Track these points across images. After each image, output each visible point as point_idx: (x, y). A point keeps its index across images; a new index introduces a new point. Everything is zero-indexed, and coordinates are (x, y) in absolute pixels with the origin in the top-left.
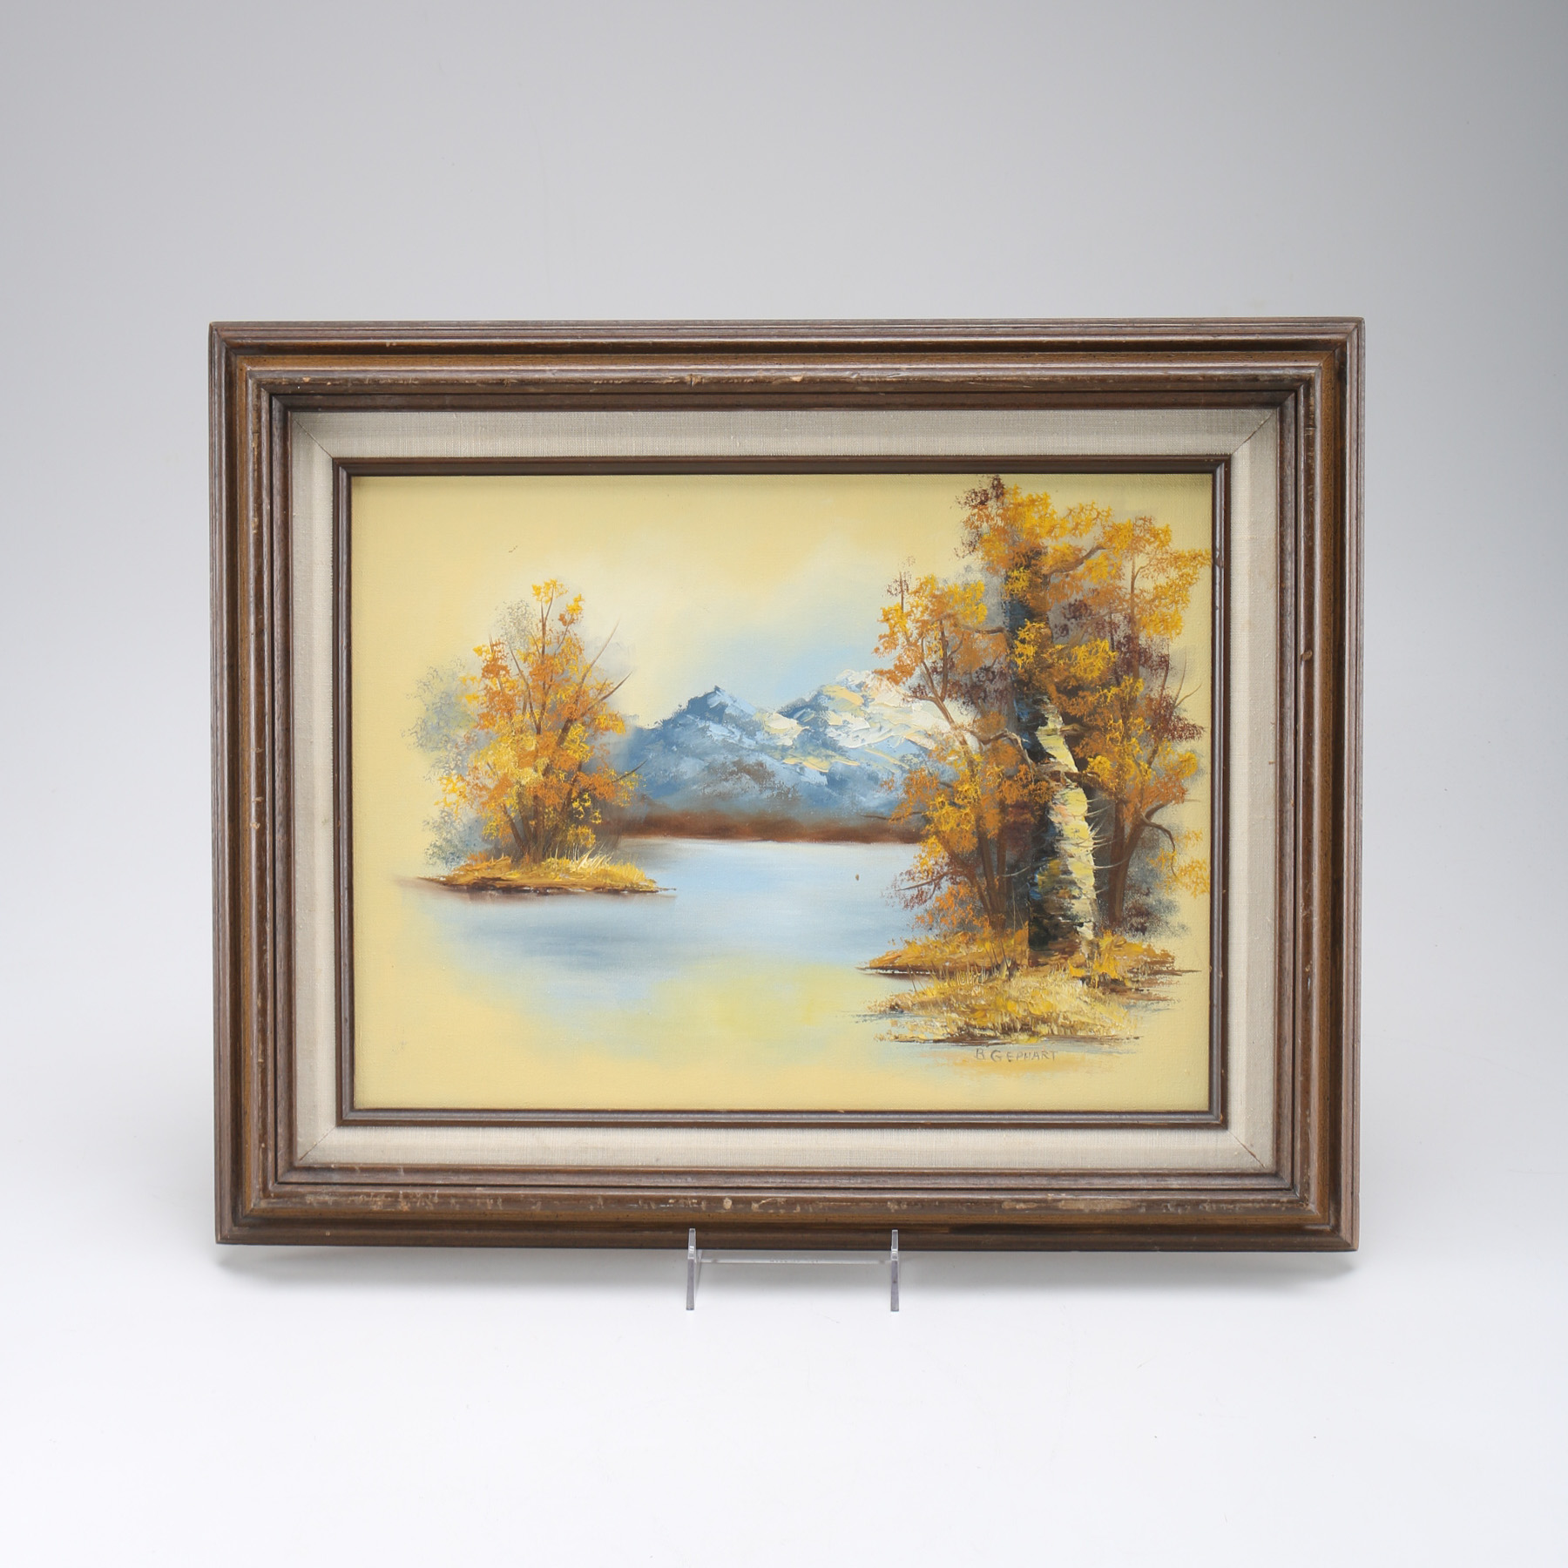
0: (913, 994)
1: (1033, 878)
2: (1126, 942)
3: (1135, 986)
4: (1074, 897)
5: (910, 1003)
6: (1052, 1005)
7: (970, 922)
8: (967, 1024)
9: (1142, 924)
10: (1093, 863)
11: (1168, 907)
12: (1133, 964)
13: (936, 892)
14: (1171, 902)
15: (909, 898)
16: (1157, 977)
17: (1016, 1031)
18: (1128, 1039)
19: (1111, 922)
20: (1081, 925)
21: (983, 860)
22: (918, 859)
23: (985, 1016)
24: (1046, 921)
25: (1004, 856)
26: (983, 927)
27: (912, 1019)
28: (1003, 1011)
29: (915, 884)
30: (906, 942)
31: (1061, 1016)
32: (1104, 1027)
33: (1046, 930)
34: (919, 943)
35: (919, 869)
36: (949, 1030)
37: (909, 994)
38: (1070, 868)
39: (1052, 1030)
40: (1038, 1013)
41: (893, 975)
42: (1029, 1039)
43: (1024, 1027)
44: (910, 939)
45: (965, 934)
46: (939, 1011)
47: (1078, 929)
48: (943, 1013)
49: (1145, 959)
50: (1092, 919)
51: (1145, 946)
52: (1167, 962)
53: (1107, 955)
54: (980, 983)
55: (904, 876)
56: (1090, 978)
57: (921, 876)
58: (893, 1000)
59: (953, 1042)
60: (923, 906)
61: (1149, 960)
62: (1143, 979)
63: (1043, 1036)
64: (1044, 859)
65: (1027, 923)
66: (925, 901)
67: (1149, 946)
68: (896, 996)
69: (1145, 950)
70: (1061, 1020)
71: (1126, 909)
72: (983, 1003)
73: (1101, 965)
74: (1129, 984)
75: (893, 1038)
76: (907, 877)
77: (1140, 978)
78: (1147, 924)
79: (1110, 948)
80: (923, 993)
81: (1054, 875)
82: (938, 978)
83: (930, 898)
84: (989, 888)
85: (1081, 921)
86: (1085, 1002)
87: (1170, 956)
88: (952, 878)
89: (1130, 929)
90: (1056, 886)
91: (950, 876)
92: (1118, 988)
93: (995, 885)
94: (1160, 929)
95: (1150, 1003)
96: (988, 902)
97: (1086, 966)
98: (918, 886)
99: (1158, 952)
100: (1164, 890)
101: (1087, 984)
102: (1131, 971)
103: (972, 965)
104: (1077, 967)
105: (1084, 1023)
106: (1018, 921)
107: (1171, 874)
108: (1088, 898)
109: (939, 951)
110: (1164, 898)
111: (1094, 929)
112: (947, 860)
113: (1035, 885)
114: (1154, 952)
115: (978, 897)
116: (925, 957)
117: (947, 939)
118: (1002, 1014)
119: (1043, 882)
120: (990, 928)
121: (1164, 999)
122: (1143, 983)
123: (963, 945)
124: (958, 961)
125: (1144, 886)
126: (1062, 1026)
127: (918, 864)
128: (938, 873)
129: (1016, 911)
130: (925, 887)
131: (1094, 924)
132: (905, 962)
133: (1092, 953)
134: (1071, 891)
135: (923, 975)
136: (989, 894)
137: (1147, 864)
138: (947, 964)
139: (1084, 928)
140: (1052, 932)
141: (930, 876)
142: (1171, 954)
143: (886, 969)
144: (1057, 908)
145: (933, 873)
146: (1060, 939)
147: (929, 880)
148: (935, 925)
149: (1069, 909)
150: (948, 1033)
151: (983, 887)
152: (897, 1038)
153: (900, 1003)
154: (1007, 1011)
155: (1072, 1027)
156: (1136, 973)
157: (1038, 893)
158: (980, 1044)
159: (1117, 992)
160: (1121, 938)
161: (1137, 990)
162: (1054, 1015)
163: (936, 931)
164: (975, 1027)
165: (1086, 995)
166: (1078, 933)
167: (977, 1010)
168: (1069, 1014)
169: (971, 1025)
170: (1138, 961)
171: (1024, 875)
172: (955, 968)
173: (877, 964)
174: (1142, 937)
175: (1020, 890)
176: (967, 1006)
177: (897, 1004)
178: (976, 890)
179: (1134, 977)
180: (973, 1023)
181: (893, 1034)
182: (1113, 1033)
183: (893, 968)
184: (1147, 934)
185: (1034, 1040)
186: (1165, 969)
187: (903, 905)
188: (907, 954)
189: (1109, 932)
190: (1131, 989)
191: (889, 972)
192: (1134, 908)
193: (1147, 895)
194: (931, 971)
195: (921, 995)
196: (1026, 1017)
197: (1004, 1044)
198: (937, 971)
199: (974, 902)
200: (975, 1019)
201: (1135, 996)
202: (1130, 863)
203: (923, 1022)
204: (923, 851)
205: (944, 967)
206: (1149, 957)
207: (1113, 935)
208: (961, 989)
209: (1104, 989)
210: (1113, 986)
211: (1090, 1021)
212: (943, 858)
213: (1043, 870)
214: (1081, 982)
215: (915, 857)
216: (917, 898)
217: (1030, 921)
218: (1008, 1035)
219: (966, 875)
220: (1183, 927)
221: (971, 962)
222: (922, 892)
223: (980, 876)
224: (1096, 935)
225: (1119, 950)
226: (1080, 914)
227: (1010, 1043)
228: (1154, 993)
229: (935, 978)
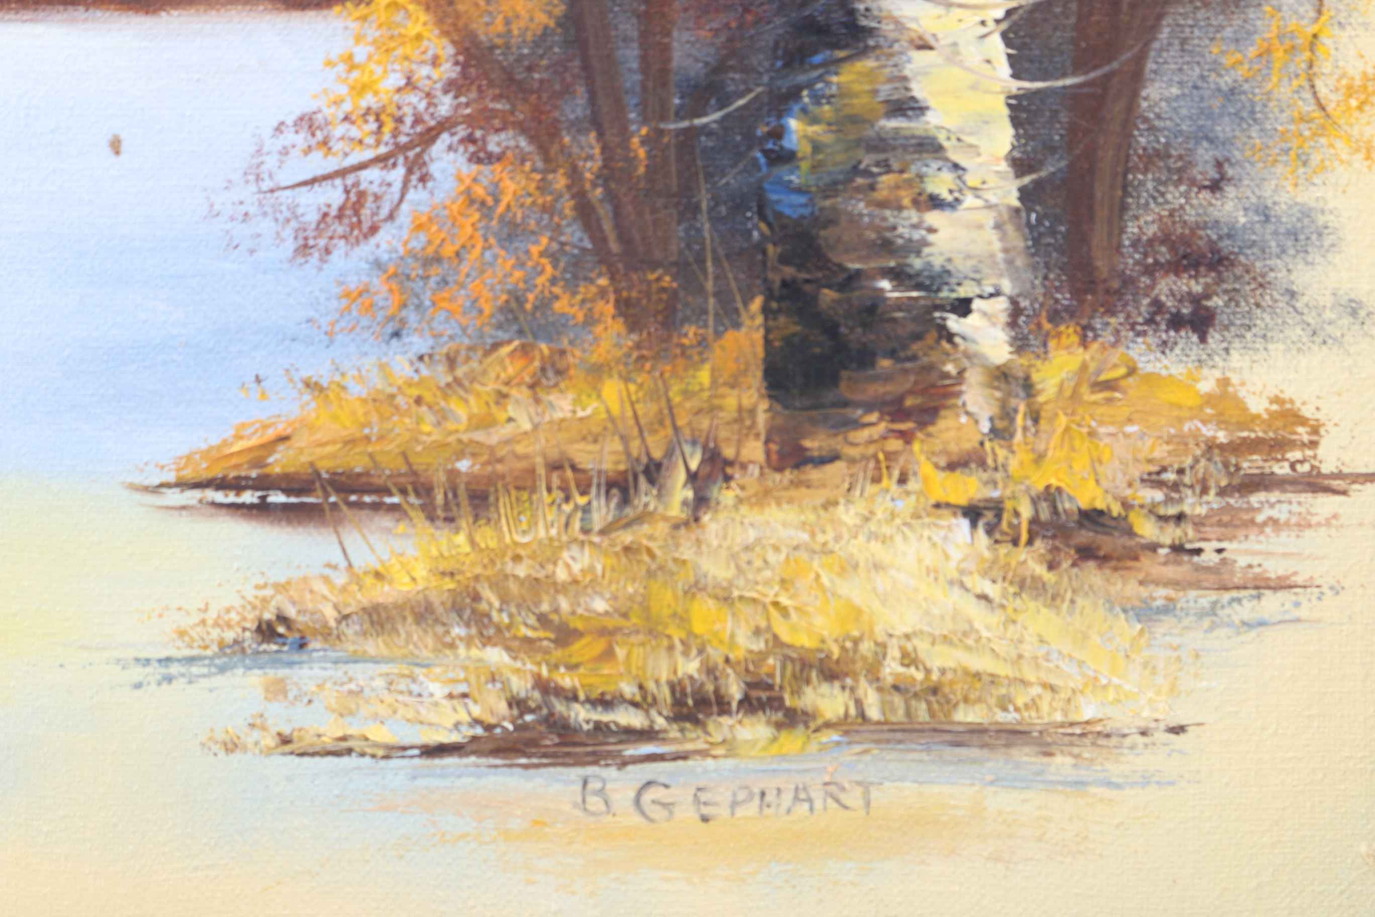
0: (340, 579)
1: (778, 133)
2: (1132, 371)
3: (1170, 534)
4: (936, 203)
5: (330, 614)
6: (858, 612)
7: (544, 304)
8: (544, 686)
9: (1196, 300)
10: (1004, 69)
11: (1293, 234)
12: (1161, 452)
13: (411, 195)
14: (1306, 213)
15: (312, 217)
16: (1255, 499)
17: (722, 706)
18: (1144, 733)
19: (1078, 294)
20: (963, 307)
21: (586, 67)
22: (342, 67)
23: (608, 654)
24: (828, 295)
25: (666, 49)
26: (590, 321)
27: (338, 673)
28: (677, 635)
29: (332, 164)
30: (307, 384)
31: (894, 652)
32: (1052, 689)
33: (831, 330)
34: (356, 390)
35: (347, 107)
36: (476, 711)
37: (326, 579)
38: (919, 90)
39: (859, 703)
40: (805, 641)
41: (262, 510)
42: (775, 739)
43: (754, 694)
44: (322, 372)
45: (525, 351)
46: (438, 638)
47: (953, 323)
48: (452, 646)
49: (1208, 431)
50: (1007, 286)
51: (1207, 385)
52: (1292, 444)
53: (1063, 420)
54: (586, 531)
55: (289, 137)
56: (997, 508)
57: (355, 132)
58: (265, 601)
59: (496, 752)
60: (366, 249)
61: (1222, 437)
62: (1202, 510)
63: (828, 725)
64: (818, 59)
65: (757, 304)
66: (374, 229)
67: (1224, 383)
68: (280, 588)
69: (1209, 400)
70: (892, 668)
71: (1135, 244)
72: (600, 605)
73: (1039, 458)
74: (1147, 529)
75: (270, 741)
76: (301, 139)
77: (1192, 505)
78: (1217, 302)
79: (1075, 396)
80: (378, 575)
81: (855, 120)
82: (432, 518)
83: (391, 217)
84: (607, 175)
85: (963, 292)
86: (983, 597)
87: (1303, 421)
88: (470, 139)
89: (1150, 321)
90: (867, 160)
91: (462, 131)
92: (1107, 543)
93: (631, 161)
94: (1263, 319)
95: (1226, 596)
96: (607, 226)
97: (982, 464)
98: (342, 173)
99: (1258, 406)
100: (1279, 169)
101: (989, 532)
102: (1154, 480)
103: (555, 466)
104: (951, 467)
105: (977, 676)
106: (724, 297)
107: (1308, 107)
108: (989, 206)
109: (429, 418)
110: (1283, 198)
111: (1013, 324)
112: (448, 70)
113: (787, 157)
114: (1241, 405)
115: (567, 205)
116: (381, 438)
117: (460, 372)
118: (671, 648)
119: (817, 147)
120: (619, 326)
121: (1282, 585)
122: (1199, 523)
123: (520, 394)
124: (501, 453)
125: (1204, 155)
126: (896, 688)
127: (343, 90)
128: (418, 120)
129: (716, 261)
130: (371, 177)
131: (1014, 301)
132: (305, 459)
133: (1007, 414)
134: (921, 177)
135: (376, 507)
136: (611, 197)
137: (1216, 67)
138: (464, 465)
139: (973, 320)
140: (855, 335)
141: (387, 136)
142: (1308, 412)
143: (237, 485)
144: (871, 245)
145: (400, 120)
146: (885, 363)
147: (383, 150)
148: (412, 317)
149: (917, 247)
150: (477, 722)
151: (590, 168)
152: (285, 740)
153: (291, 612)
154: (690, 633)
155: (935, 690)
156: (1175, 487)
157: (799, 191)
158: (595, 759)
159: (1104, 560)
160: (1115, 356)
161: (1178, 549)
162: (866, 647)
163: (418, 343)
164: (575, 698)
165: (984, 574)
166: (950, 337)
167: (576, 634)
168: (922, 646)
169: (559, 691)
170: (1180, 442)
171: (747, 117)
172: (493, 479)
173: (204, 471)
174: (1196, 351)
175: (731, 179)
176: (543, 620)
177: (283, 619)
178: (560, 181)
179: (1168, 500)
180: (566, 680)
181: (274, 730)
182: (1088, 711)
183: (264, 483)
184: (1214, 338)
185: (792, 741)
186: (1282, 470)
187: (290, 245)
188: (312, 428)
189: (1069, 333)
190: (1153, 547)
191: (249, 497)
192: (1165, 238)
193: (1215, 187)
194: (403, 492)
195: (369, 580)
196: (762, 656)
197: (683, 757)
198: (424, 490)
199: (557, 230)
200: (572, 667)
201: (1171, 572)
202: (1150, 66)
203: (379, 683)
204: (359, 38)
205: (453, 474)
206: (1221, 421)
207: (1084, 343)
208: (517, 558)
209: (1055, 550)
210: (1084, 536)
211: (1003, 670)
212: (435, 62)
213: (817, 99)
214: (965, 523)
215: (330, 63)
216: (340, 216)
217: (770, 296)
218: (697, 722)
219: (522, 128)
220: (1353, 309)
221: (554, 454)
222: (362, 195)
223: (578, 127)
224: (1020, 344)
225: (1110, 401)
226: (961, 266)
227: (704, 754)
228: (1242, 561)
229: (418, 517)
